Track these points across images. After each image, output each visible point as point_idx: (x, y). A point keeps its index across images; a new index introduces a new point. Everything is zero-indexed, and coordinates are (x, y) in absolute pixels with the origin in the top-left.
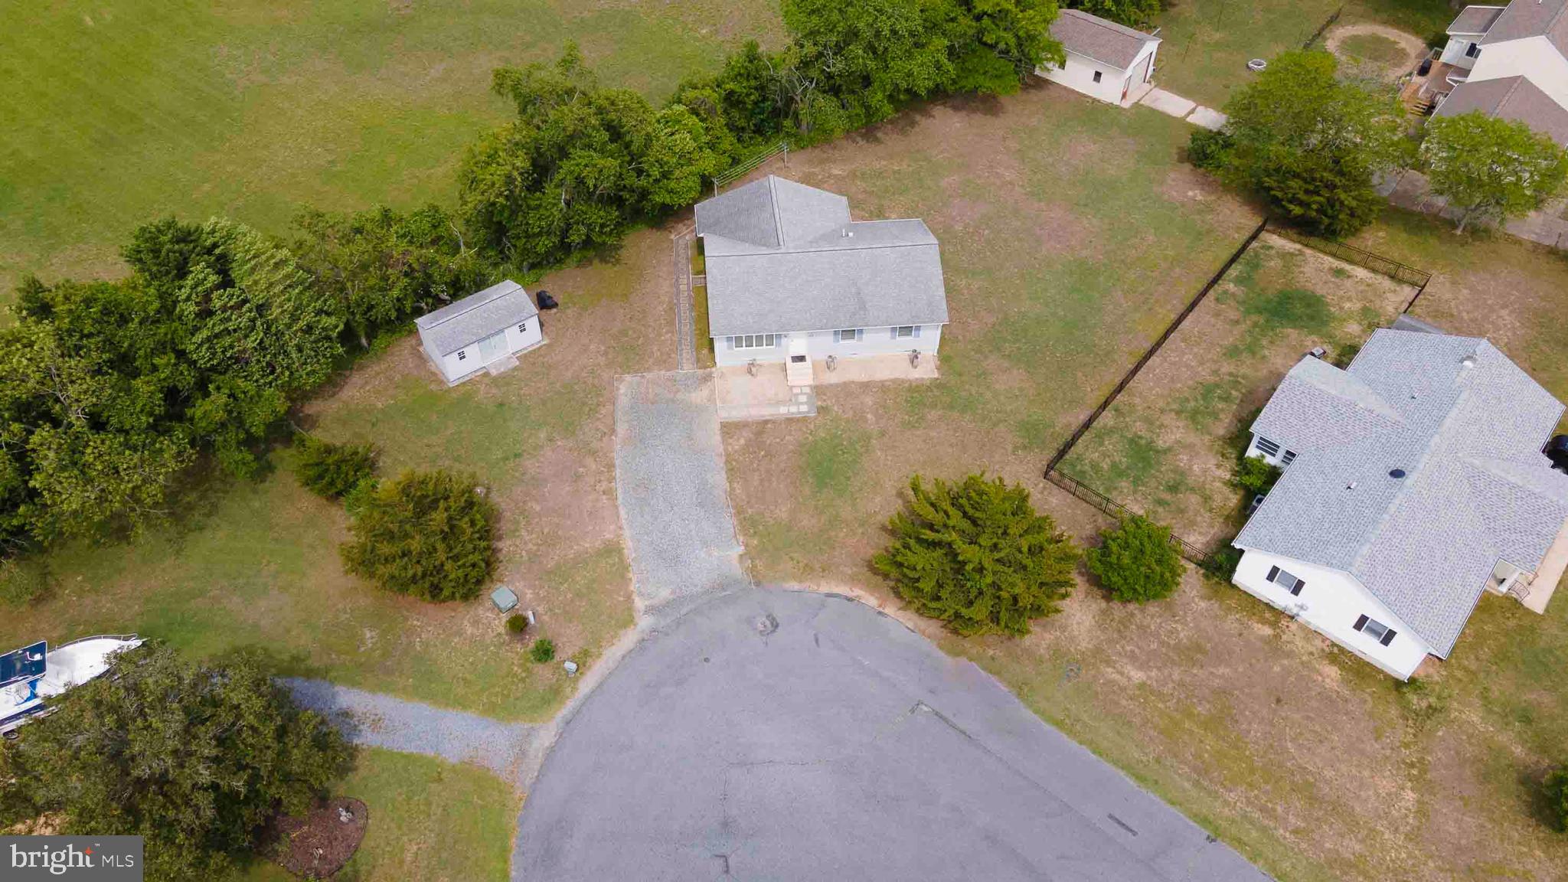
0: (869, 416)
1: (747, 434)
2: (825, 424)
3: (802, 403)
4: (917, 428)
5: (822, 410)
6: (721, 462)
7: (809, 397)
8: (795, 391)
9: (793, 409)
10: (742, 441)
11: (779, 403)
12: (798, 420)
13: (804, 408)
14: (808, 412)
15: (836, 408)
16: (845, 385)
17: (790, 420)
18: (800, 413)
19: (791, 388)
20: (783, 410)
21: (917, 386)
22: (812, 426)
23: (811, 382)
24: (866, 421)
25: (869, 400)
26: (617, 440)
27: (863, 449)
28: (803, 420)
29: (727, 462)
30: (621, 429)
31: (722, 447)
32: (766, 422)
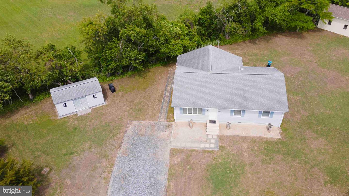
0: (245, 154)
1: (183, 156)
2: (222, 156)
3: (212, 143)
4: (270, 164)
5: (222, 148)
6: (167, 169)
7: (216, 140)
8: (210, 137)
9: (207, 146)
10: (179, 159)
11: (201, 142)
12: (209, 152)
13: (213, 146)
14: (215, 148)
16: (234, 137)
17: (205, 151)
18: (210, 148)
19: (208, 135)
20: (202, 146)
21: (270, 141)
22: (215, 156)
23: (218, 133)
24: (243, 156)
25: (245, 146)
26: (120, 151)
27: (241, 171)
28: (211, 152)
29: (170, 170)
30: (124, 146)
31: (169, 161)
32: (193, 151)
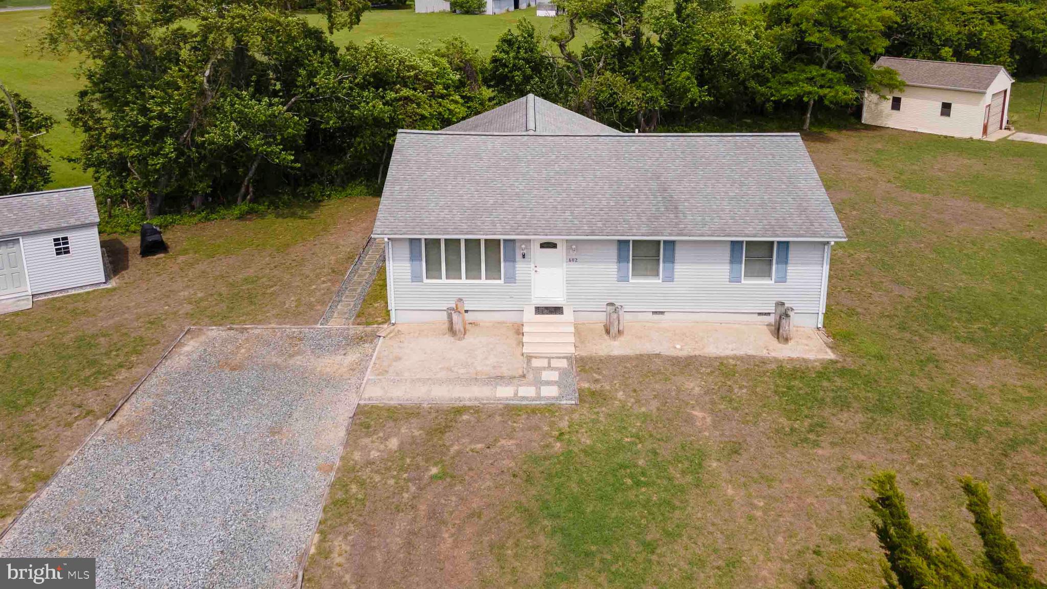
0: (698, 413)
1: (411, 430)
2: (596, 422)
3: (548, 383)
5: (590, 398)
7: (563, 373)
8: (535, 363)
9: (527, 392)
10: (394, 443)
11: (500, 379)
12: (533, 411)
13: (550, 392)
14: (561, 397)
15: (620, 395)
16: (643, 360)
17: (512, 411)
18: (539, 398)
19: (529, 358)
20: (505, 392)
22: (563, 423)
23: (571, 350)
25: (693, 386)
26: (107, 426)
28: (550, 410)
30: (135, 407)
31: (340, 450)
32: (459, 411)
